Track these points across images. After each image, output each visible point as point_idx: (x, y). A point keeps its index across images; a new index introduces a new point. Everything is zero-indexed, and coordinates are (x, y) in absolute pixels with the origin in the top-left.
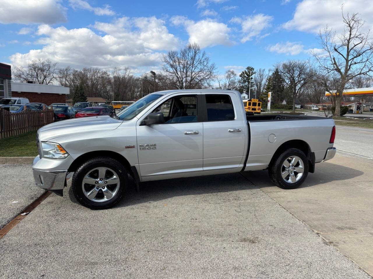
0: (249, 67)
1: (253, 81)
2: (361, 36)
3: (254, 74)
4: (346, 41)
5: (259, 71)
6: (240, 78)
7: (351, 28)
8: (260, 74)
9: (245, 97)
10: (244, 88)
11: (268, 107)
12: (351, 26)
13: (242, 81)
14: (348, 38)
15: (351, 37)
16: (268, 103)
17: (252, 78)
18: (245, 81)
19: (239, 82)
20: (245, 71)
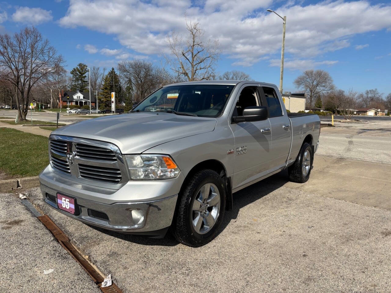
0: (81, 64)
1: (86, 79)
2: (201, 44)
3: (88, 73)
4: (190, 48)
5: (93, 69)
6: (72, 75)
7: (194, 35)
8: (94, 73)
9: (79, 97)
10: (77, 87)
11: (113, 108)
12: (194, 33)
13: (74, 79)
14: (192, 45)
15: (195, 44)
16: (112, 104)
17: (85, 77)
18: (77, 80)
19: (70, 79)
20: (77, 67)
